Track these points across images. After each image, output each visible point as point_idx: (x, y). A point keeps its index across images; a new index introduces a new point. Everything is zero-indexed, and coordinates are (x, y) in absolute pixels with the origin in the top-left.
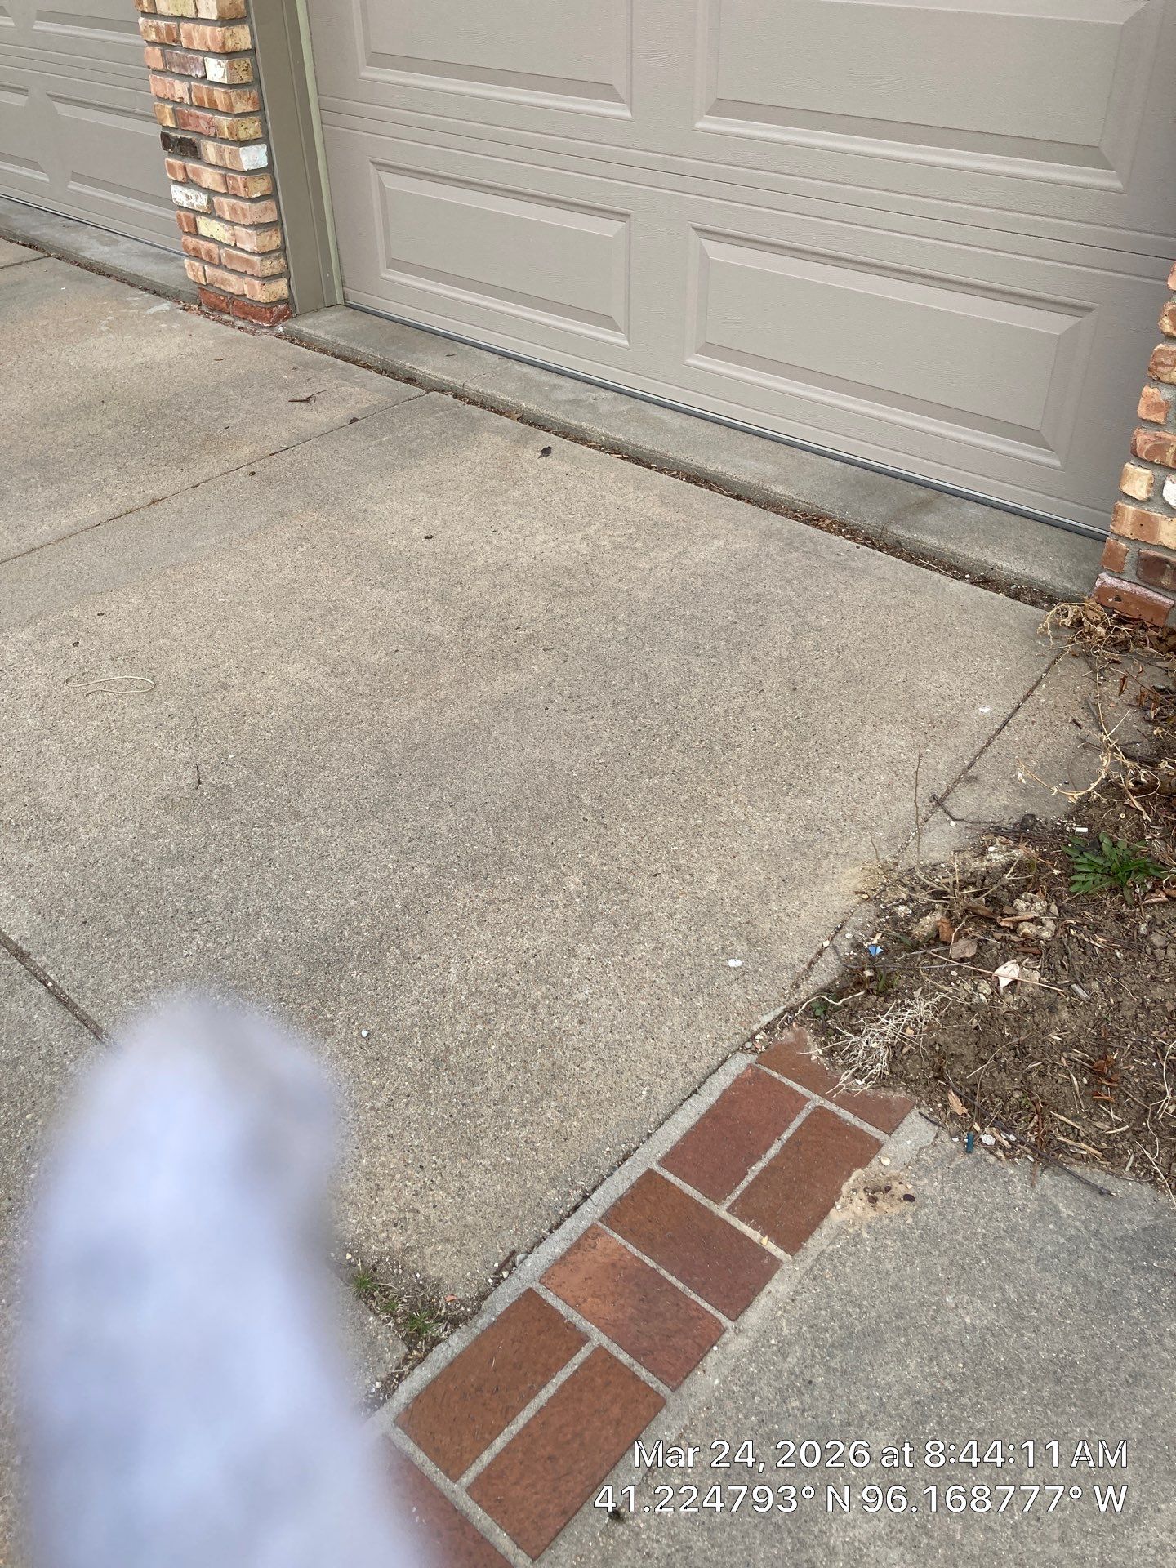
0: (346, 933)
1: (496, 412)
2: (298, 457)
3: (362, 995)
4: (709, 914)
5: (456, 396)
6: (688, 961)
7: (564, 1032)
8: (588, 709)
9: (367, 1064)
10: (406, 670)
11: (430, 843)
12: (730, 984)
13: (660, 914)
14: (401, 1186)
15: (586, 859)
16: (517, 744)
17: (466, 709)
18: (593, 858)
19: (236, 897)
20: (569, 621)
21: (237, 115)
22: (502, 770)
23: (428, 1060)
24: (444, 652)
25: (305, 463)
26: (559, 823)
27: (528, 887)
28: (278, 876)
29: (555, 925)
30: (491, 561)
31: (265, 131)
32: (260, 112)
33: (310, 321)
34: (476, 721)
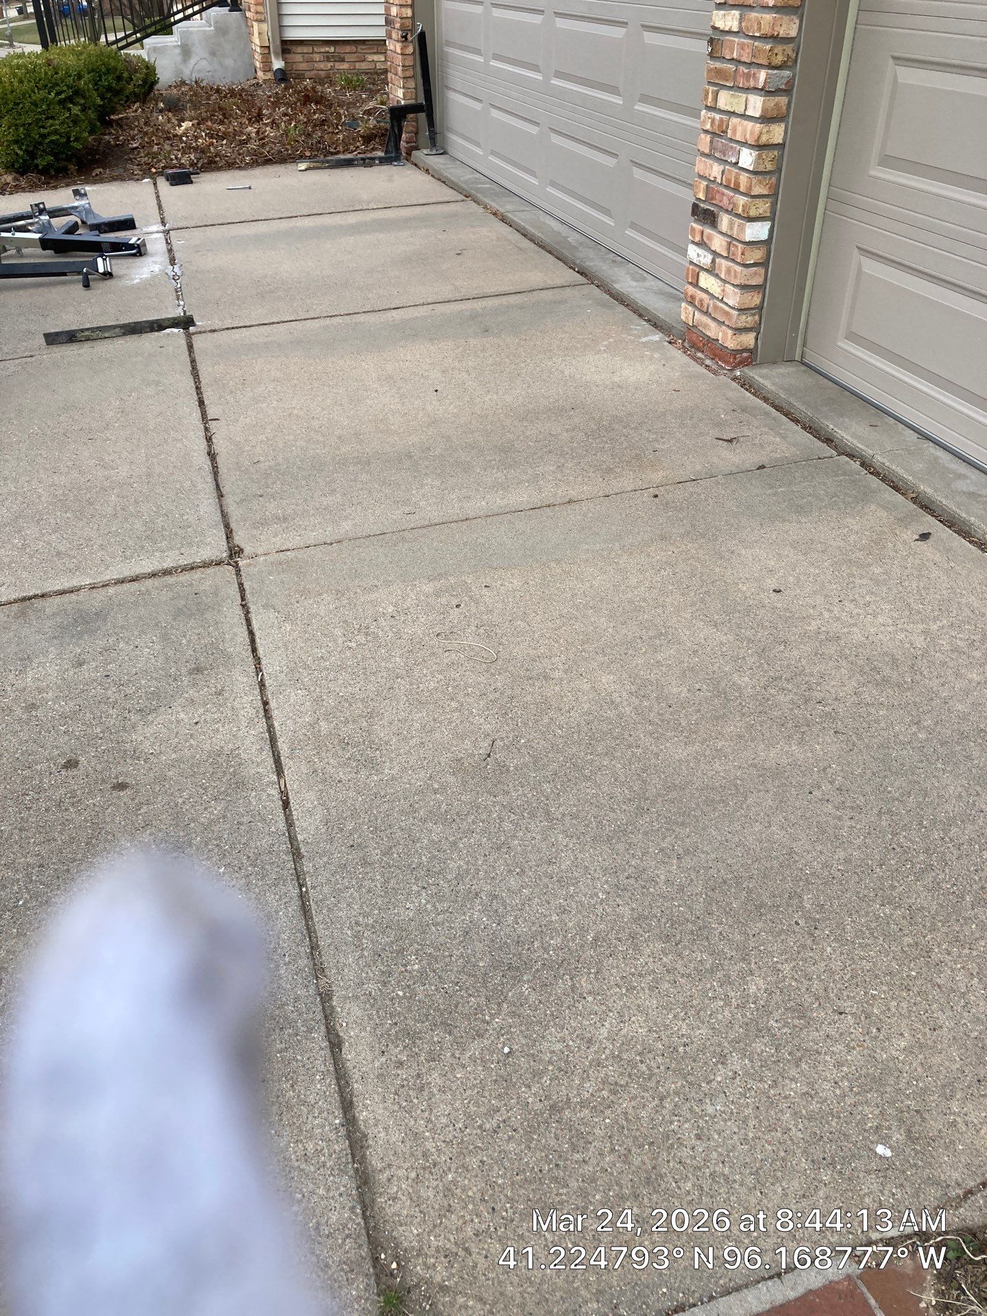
0: (536, 944)
1: (893, 487)
2: (699, 490)
3: (522, 1011)
4: (879, 1081)
5: (863, 465)
6: (834, 1124)
7: (679, 1139)
8: (852, 808)
9: (496, 1081)
10: (699, 711)
11: (644, 887)
12: (868, 1172)
13: (828, 1058)
14: (468, 1218)
15: (779, 966)
16: (767, 819)
17: (735, 766)
18: (787, 968)
19: (467, 871)
20: (873, 711)
21: (754, 197)
22: (740, 840)
23: (546, 1103)
24: (740, 704)
25: (703, 496)
26: (769, 917)
27: (712, 971)
28: (508, 865)
29: (718, 1021)
30: (823, 629)
31: (773, 211)
32: (773, 196)
33: (765, 371)
34: (739, 782)
